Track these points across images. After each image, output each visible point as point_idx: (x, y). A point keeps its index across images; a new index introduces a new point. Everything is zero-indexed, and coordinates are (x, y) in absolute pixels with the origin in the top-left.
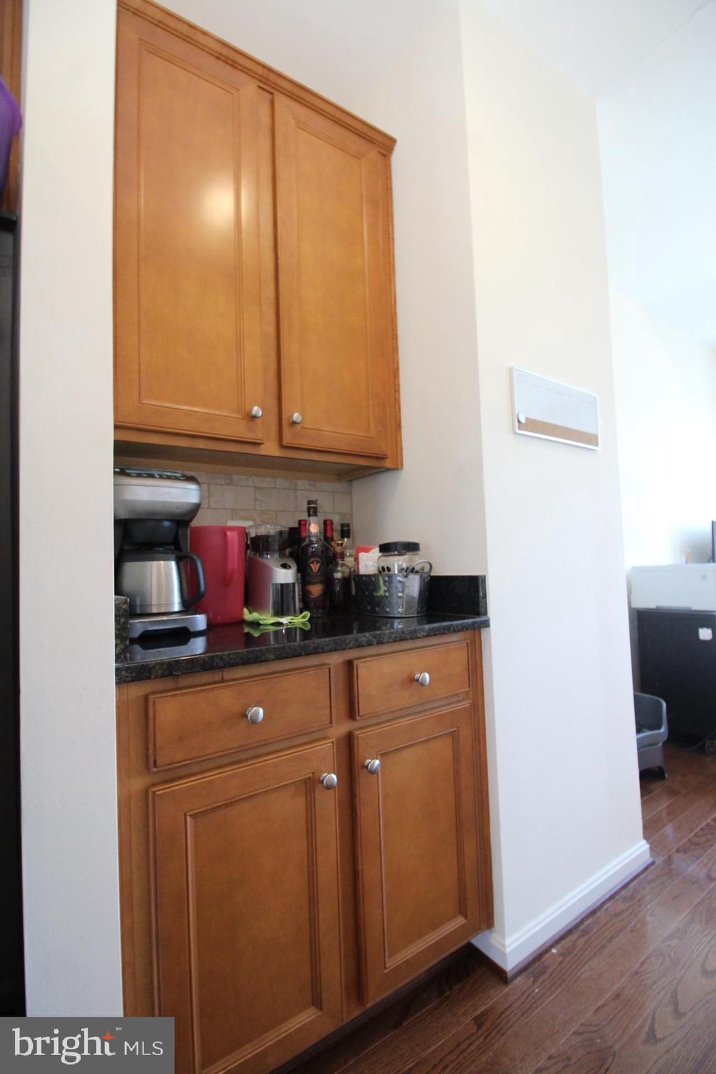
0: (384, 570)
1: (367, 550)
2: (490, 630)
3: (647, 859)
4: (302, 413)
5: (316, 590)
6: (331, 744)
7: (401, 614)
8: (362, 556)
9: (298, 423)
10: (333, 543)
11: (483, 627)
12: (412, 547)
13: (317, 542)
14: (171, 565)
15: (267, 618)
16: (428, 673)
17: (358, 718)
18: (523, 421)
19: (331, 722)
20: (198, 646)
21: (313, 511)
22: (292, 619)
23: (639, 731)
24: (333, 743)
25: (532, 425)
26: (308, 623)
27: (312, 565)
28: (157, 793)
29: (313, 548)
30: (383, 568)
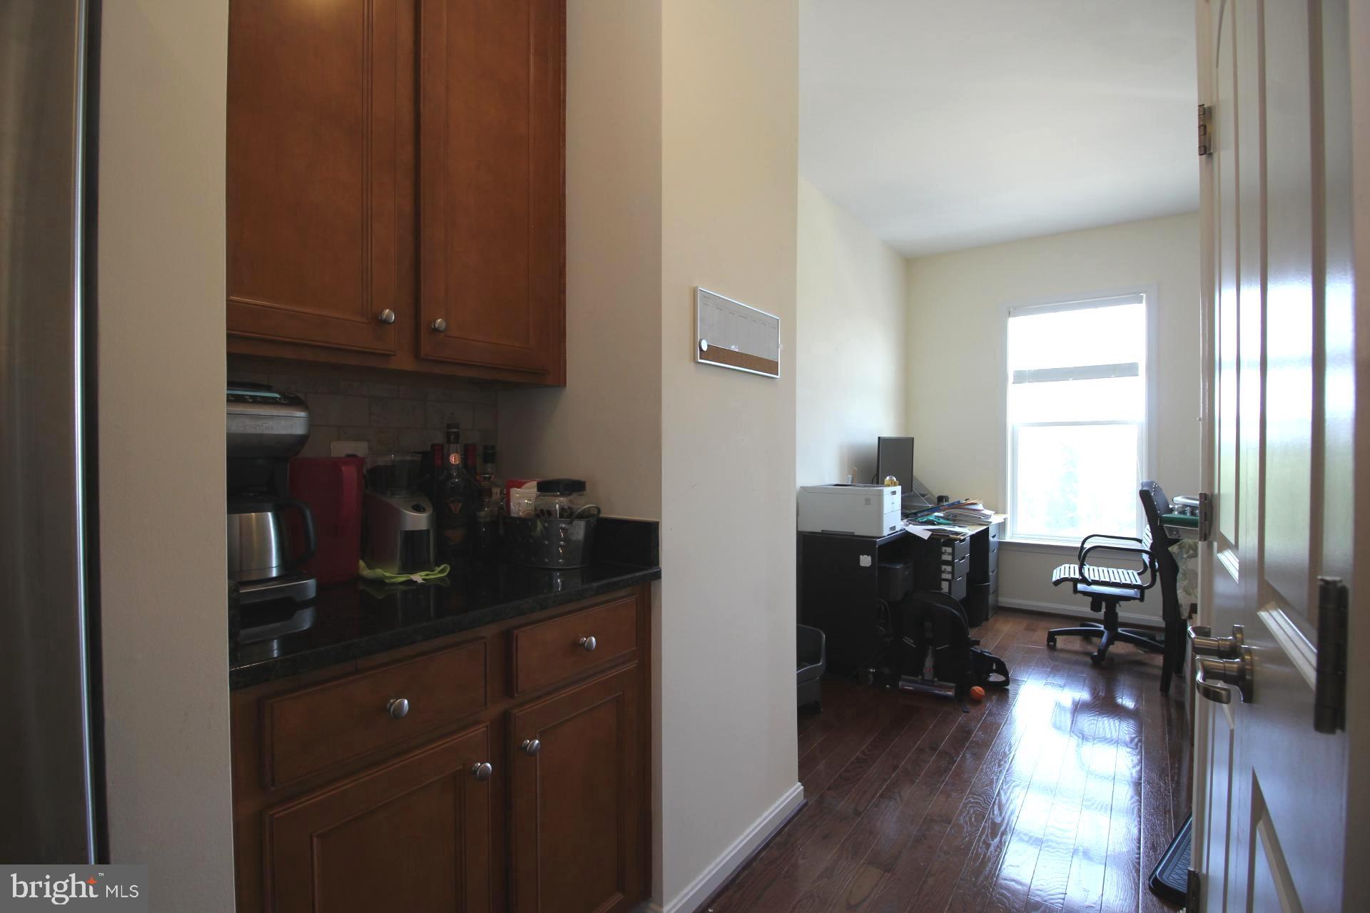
0: (543, 514)
1: (520, 485)
2: (660, 582)
3: (801, 800)
4: (446, 319)
5: (456, 535)
6: (485, 729)
7: (563, 565)
8: (516, 493)
9: (441, 332)
10: (478, 477)
11: (654, 579)
12: (576, 487)
13: (458, 476)
14: (267, 516)
15: (392, 574)
16: (595, 637)
17: (516, 695)
18: (705, 348)
19: (486, 704)
20: (306, 620)
21: (452, 436)
22: (426, 575)
23: (799, 666)
24: (487, 727)
25: (715, 353)
26: (447, 579)
27: (452, 505)
28: (276, 816)
29: (453, 483)
30: (542, 511)
